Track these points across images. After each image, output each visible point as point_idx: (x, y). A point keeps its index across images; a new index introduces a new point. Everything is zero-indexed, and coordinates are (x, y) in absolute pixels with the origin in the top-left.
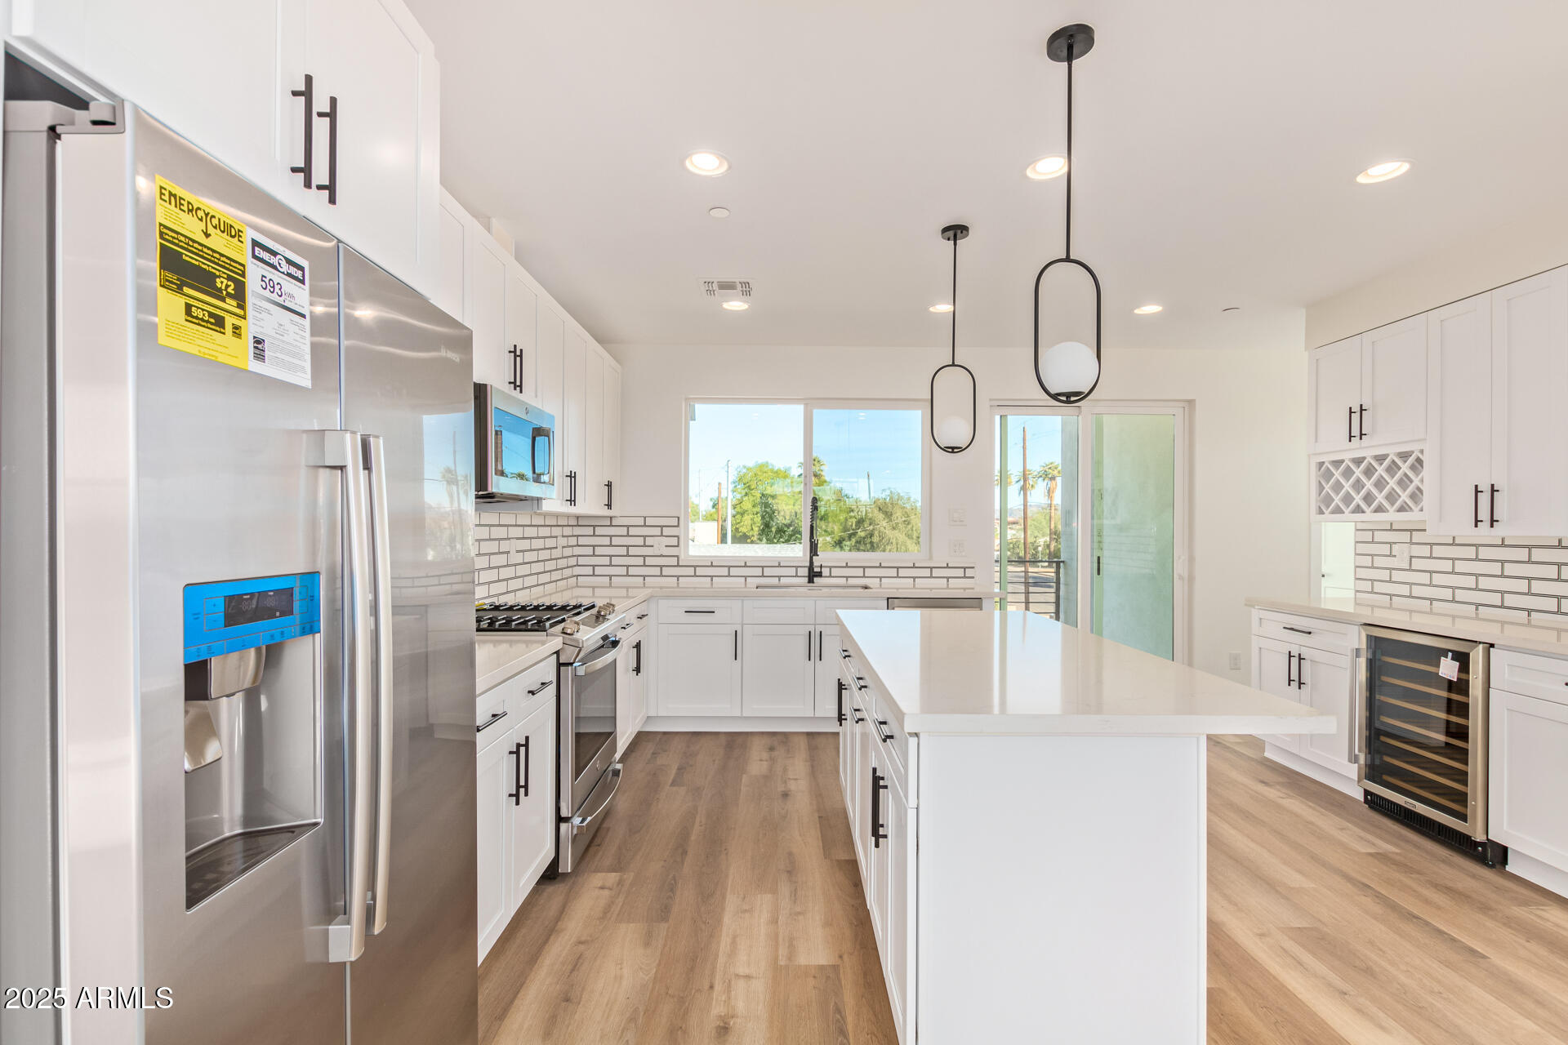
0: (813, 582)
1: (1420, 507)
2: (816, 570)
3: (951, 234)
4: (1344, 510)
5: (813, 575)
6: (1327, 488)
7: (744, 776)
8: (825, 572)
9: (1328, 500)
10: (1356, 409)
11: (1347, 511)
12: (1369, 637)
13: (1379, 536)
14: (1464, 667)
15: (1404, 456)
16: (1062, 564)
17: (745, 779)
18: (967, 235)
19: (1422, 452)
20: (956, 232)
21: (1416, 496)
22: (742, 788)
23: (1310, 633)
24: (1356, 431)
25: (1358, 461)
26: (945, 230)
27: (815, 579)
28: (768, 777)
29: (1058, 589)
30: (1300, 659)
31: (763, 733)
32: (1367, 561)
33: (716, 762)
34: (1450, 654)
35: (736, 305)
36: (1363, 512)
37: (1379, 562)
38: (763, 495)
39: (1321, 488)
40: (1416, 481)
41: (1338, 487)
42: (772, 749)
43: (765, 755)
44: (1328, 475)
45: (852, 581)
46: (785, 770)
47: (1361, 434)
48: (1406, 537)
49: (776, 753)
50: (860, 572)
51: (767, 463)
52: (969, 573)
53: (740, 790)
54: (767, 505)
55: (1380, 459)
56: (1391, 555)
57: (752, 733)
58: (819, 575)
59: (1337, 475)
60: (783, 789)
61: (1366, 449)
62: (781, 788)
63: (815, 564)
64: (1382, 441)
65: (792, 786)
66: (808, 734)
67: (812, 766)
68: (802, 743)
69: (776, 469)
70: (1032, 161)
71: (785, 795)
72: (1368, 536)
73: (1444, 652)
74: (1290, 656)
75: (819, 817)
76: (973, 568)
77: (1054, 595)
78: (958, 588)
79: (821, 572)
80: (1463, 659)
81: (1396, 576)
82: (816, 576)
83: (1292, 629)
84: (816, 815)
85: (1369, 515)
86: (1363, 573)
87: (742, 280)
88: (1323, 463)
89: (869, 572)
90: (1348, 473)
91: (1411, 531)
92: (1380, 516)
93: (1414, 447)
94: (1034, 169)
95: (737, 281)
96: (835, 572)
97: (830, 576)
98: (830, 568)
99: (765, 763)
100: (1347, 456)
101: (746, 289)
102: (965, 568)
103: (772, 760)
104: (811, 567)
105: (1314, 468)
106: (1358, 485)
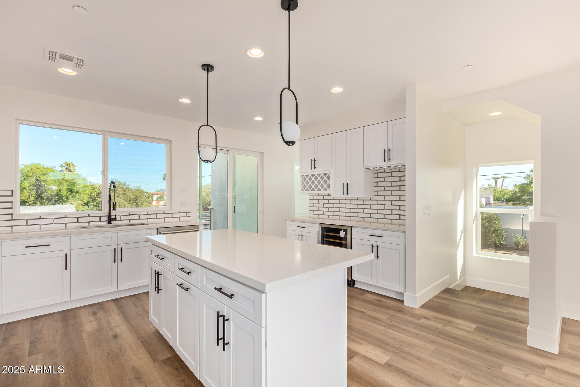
0: (111, 224)
1: (329, 189)
2: (112, 217)
3: (206, 67)
4: (328, 189)
5: (110, 220)
6: (305, 183)
7: (83, 334)
8: (118, 218)
9: (305, 187)
10: (313, 160)
11: (310, 190)
12: (322, 227)
13: (316, 198)
14: (346, 234)
15: (325, 174)
16: (212, 210)
17: (84, 335)
18: (213, 70)
19: (330, 174)
20: (208, 67)
21: (329, 186)
22: (85, 341)
23: (305, 228)
24: (313, 167)
25: (313, 175)
26: (204, 65)
27: (112, 222)
28: (99, 330)
29: (211, 219)
30: (302, 236)
31: (84, 307)
32: (312, 205)
33: (59, 331)
34: (343, 230)
35: (68, 71)
36: (315, 190)
37: (315, 205)
38: (37, 180)
39: (303, 183)
40: (328, 182)
41: (307, 183)
42: (94, 314)
43: (92, 318)
44: (305, 179)
45: (133, 222)
46: (109, 323)
47: (315, 168)
48: (322, 198)
49: (98, 315)
50: (137, 217)
51: (40, 163)
52: (188, 215)
53: (84, 343)
54: (40, 186)
55: (319, 175)
56: (318, 203)
57: (77, 308)
58: (115, 219)
59: (307, 179)
60: (113, 334)
61: (316, 172)
62: (111, 334)
63: (112, 214)
64: (320, 170)
65: (117, 330)
66: (114, 300)
67: (125, 316)
68: (113, 306)
69: (46, 167)
70: (250, 48)
71: (115, 336)
72: (312, 198)
73: (341, 230)
74: (299, 235)
75: (141, 342)
76: (190, 212)
77: (209, 221)
78: (184, 222)
79: (116, 218)
80: (346, 231)
81: (320, 209)
82: (113, 220)
83: (299, 227)
84: (139, 341)
85: (310, 192)
86: (311, 209)
87: (79, 57)
88: (303, 175)
89: (141, 217)
90: (310, 179)
91: (323, 196)
92: (313, 192)
93: (328, 172)
94: (250, 52)
95: (75, 56)
96: (123, 218)
97: (121, 220)
98: (120, 216)
99: (94, 322)
100: (310, 174)
101: (80, 64)
102: (187, 213)
103: (98, 320)
104: (109, 216)
105: (301, 177)
106: (313, 182)
